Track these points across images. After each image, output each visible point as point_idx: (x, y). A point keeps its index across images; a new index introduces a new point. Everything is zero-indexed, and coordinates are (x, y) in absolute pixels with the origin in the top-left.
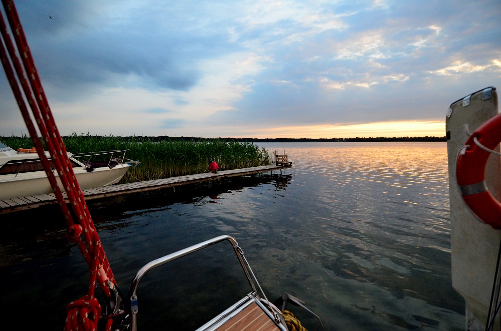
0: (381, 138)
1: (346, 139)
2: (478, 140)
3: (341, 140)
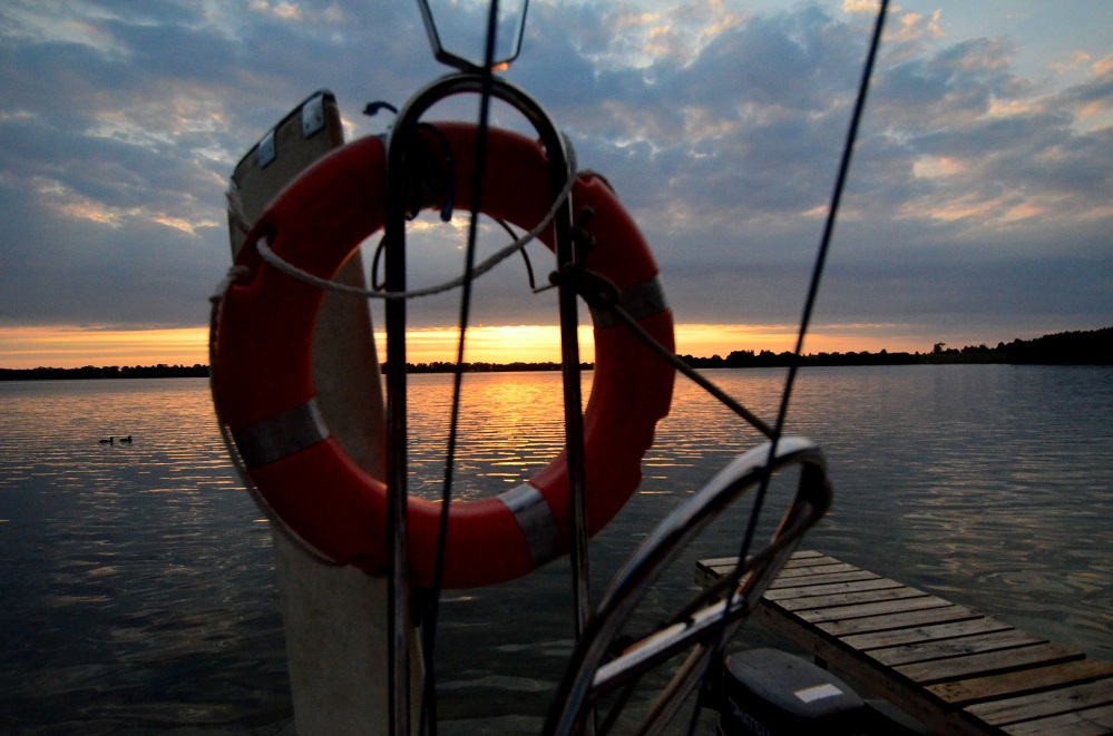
1: (125, 368)
2: (270, 244)
3: (111, 373)
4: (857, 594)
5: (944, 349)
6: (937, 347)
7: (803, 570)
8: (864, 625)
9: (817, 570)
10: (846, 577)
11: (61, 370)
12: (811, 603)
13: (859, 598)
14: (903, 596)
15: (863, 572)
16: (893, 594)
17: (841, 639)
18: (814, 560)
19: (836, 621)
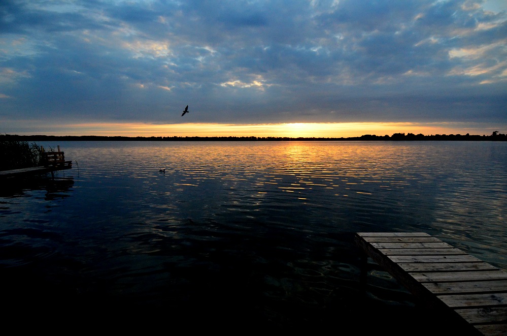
0: (196, 137)
3: (159, 139)
4: (452, 264)
5: (498, 134)
6: (494, 133)
7: (418, 244)
8: (455, 289)
9: (426, 245)
10: (445, 251)
11: (144, 138)
12: (421, 267)
13: (452, 267)
14: (481, 268)
15: (455, 249)
16: (474, 266)
17: (439, 297)
18: (424, 238)
19: (436, 283)
